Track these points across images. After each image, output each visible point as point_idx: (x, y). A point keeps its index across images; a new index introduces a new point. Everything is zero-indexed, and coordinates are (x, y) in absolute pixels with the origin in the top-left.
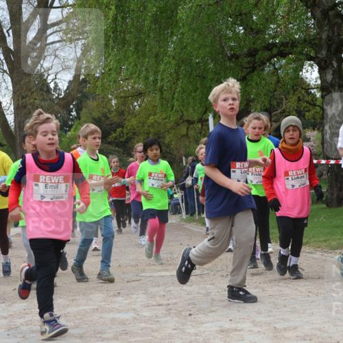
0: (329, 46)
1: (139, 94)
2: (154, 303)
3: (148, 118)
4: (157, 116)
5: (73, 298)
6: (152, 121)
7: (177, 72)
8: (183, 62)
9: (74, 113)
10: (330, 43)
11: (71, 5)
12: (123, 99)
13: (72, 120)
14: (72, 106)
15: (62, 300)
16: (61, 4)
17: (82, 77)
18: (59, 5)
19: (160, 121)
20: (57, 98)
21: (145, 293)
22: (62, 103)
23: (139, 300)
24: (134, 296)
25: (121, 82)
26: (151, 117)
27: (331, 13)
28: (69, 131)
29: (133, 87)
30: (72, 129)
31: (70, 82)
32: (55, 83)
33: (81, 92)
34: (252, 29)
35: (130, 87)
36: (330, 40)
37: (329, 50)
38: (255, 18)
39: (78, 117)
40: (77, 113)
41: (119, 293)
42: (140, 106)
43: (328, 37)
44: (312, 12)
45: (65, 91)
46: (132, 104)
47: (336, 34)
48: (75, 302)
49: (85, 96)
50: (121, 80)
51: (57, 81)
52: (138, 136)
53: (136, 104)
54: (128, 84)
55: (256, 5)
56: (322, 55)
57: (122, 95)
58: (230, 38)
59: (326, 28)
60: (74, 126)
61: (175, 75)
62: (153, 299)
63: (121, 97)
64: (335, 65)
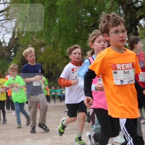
0: (131, 22)
1: (43, 45)
2: (55, 143)
3: (48, 56)
4: (52, 55)
5: (17, 141)
6: (50, 57)
7: (60, 35)
8: (63, 29)
9: (13, 54)
10: (131, 21)
11: (9, 3)
12: (36, 47)
13: (12, 57)
14: (12, 50)
15: (12, 142)
16: (4, 2)
17: (16, 37)
18: (3, 3)
19: (53, 57)
20: (5, 46)
21: (51, 138)
22: (7, 49)
23: (48, 141)
24: (46, 140)
25: (35, 39)
26: (50, 55)
27: (131, 7)
28: (11, 62)
29: (40, 41)
30: (13, 61)
31: (10, 39)
32: (3, 40)
33: (16, 44)
34: (94, 14)
35: (39, 41)
36: (131, 20)
37: (131, 24)
38: (95, 9)
39: (15, 56)
40: (15, 53)
41: (39, 138)
42: (44, 50)
43: (130, 18)
44: (122, 6)
45: (8, 43)
46: (40, 49)
47: (133, 16)
48: (18, 143)
49: (18, 46)
50: (35, 38)
51: (4, 38)
52: (44, 64)
53: (42, 49)
54: (38, 40)
55: (96, 3)
56: (128, 26)
57: (35, 45)
58: (84, 19)
59: (129, 14)
60: (13, 60)
61: (59, 36)
62: (55, 141)
63: (35, 46)
64: (134, 31)
